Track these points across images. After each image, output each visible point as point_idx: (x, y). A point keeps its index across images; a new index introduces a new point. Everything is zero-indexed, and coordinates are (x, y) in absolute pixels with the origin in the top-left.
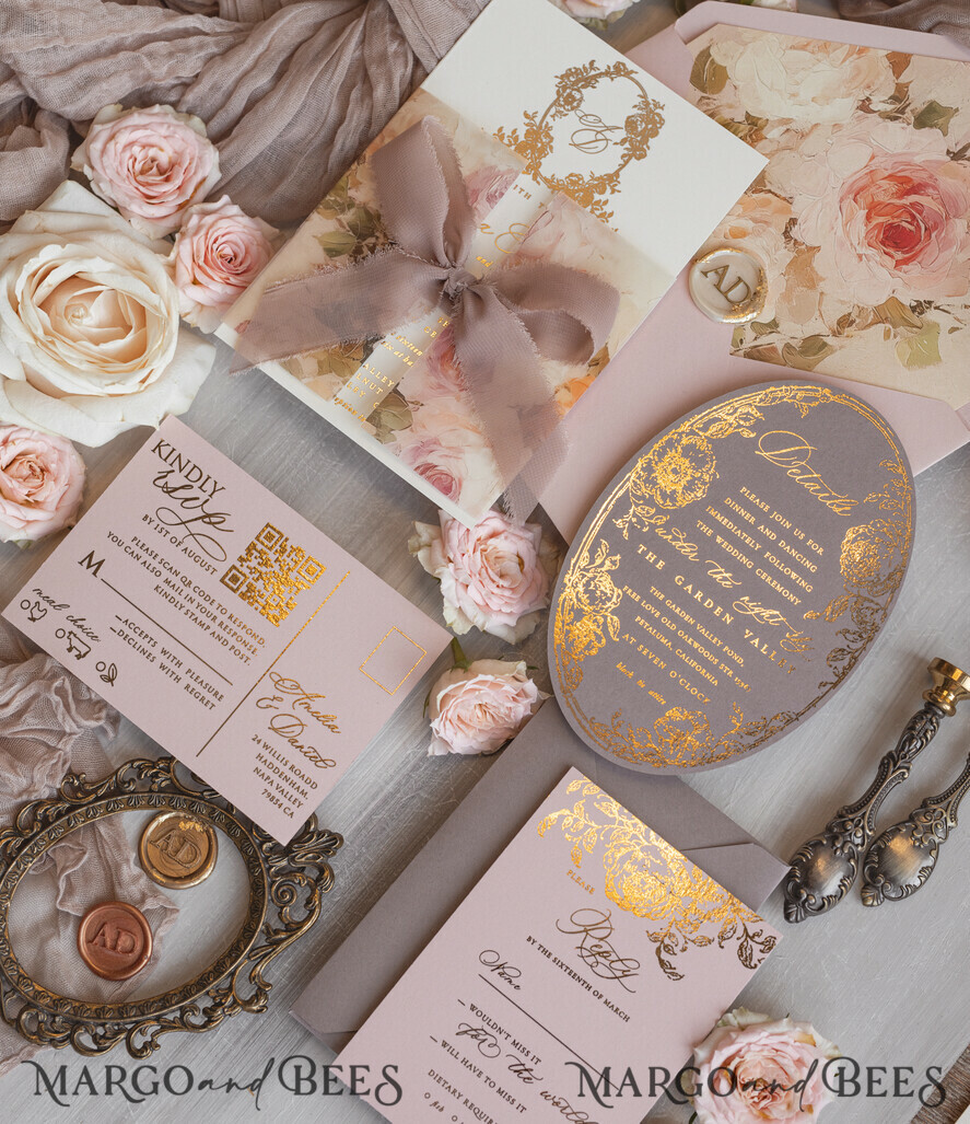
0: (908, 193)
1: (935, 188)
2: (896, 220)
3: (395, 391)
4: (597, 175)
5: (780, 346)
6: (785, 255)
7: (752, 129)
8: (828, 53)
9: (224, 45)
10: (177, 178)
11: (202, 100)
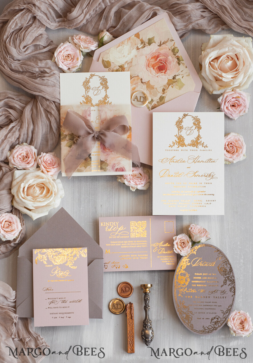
0: (157, 59)
1: (161, 54)
2: (159, 65)
3: (101, 161)
4: (103, 97)
5: (156, 103)
6: (145, 86)
7: (122, 68)
8: (124, 44)
9: (20, 126)
10: (30, 156)
11: (23, 139)
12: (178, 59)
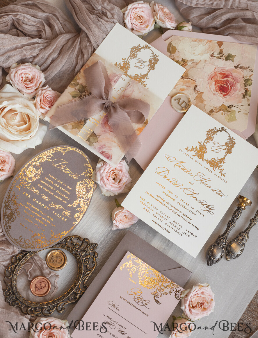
0: (225, 77)
1: (232, 76)
2: (222, 84)
3: (93, 132)
4: (142, 74)
6: (195, 95)
7: (183, 63)
8: (202, 42)
9: (45, 46)
10: (34, 82)
11: (39, 61)
12: (246, 91)
